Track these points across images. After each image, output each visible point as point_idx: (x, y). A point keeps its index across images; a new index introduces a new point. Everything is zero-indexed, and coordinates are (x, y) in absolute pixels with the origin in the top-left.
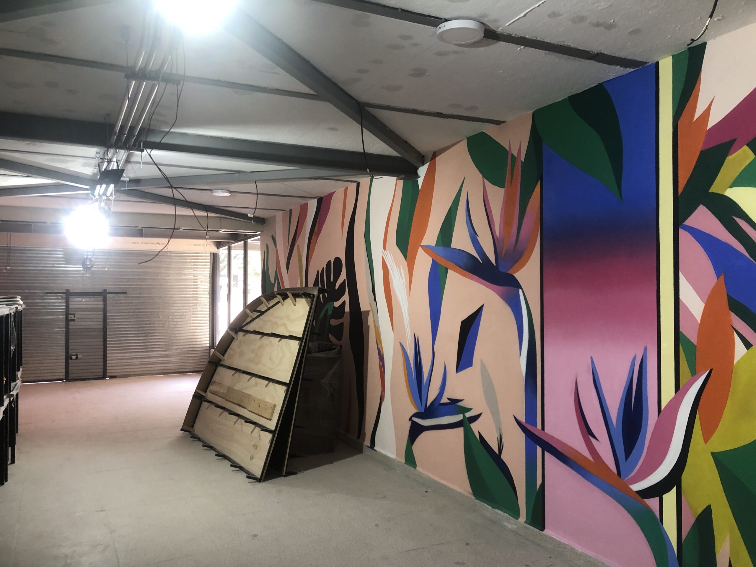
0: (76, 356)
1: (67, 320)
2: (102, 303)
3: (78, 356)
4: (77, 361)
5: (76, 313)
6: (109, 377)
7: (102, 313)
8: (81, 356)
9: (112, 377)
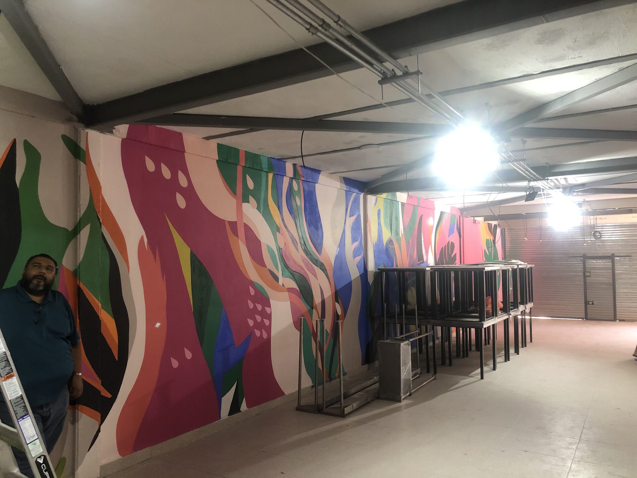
0: (592, 302)
1: (585, 276)
2: (611, 264)
3: (594, 303)
4: (592, 305)
5: (591, 271)
6: (619, 320)
7: (611, 271)
8: (596, 303)
9: (620, 320)
